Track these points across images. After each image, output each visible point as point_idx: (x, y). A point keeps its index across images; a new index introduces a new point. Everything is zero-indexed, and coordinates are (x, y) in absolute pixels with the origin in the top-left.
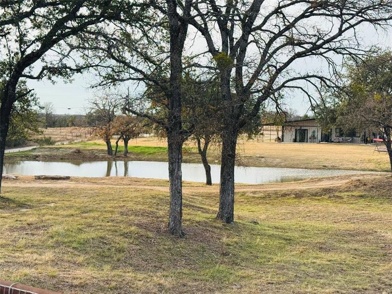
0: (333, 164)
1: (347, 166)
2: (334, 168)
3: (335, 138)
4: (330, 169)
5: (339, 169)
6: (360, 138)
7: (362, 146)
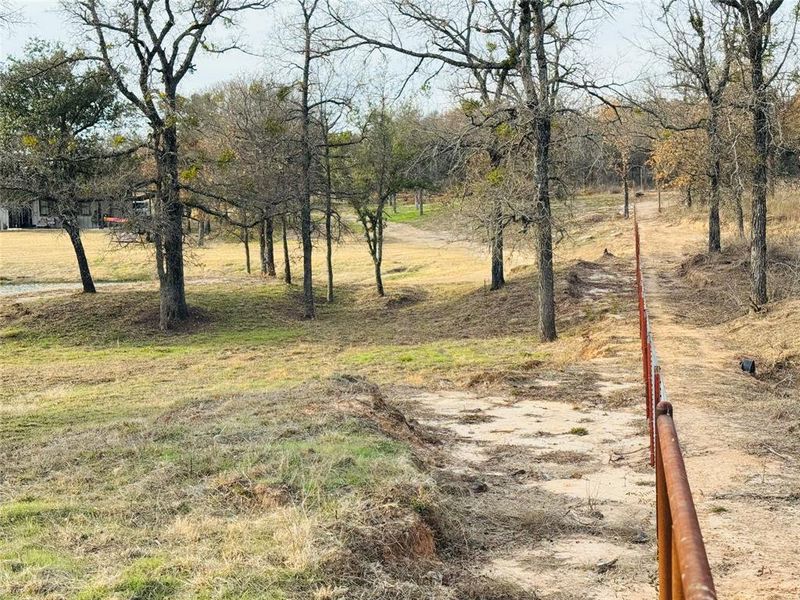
0: (23, 273)
1: (50, 276)
2: (23, 280)
3: (40, 218)
4: (14, 284)
5: (35, 283)
6: (90, 218)
7: (94, 232)
